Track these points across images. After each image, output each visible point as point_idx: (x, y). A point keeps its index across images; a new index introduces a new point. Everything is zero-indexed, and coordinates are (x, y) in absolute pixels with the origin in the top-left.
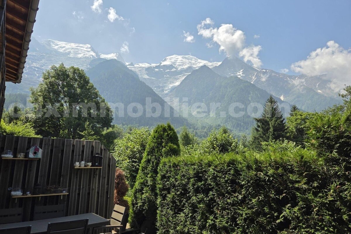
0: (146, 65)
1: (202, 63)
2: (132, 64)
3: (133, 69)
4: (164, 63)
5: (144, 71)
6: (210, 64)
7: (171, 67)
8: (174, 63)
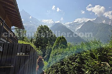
0: (69, 23)
1: (89, 20)
2: (64, 23)
3: (65, 25)
4: (74, 22)
5: (68, 25)
6: (92, 20)
7: (77, 22)
8: (78, 21)
